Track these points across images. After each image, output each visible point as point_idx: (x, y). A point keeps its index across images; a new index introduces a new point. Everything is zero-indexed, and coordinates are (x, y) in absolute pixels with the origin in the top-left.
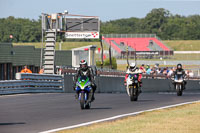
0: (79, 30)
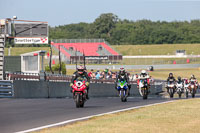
0: (28, 35)
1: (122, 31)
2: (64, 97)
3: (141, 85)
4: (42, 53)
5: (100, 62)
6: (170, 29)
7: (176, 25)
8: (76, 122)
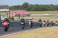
0: (3, 9)
1: (30, 7)
2: (13, 26)
3: (30, 23)
4: (7, 14)
5: (24, 16)
6: (44, 7)
7: (46, 6)
8: (17, 33)
